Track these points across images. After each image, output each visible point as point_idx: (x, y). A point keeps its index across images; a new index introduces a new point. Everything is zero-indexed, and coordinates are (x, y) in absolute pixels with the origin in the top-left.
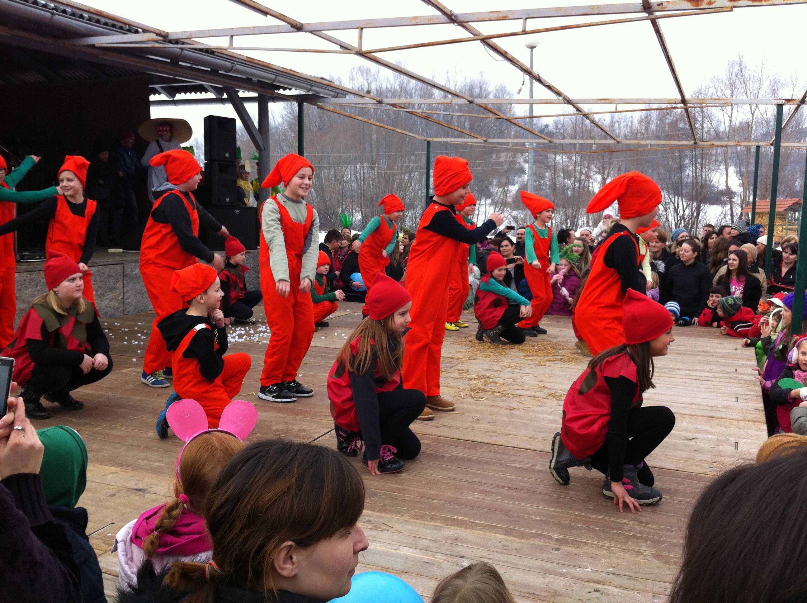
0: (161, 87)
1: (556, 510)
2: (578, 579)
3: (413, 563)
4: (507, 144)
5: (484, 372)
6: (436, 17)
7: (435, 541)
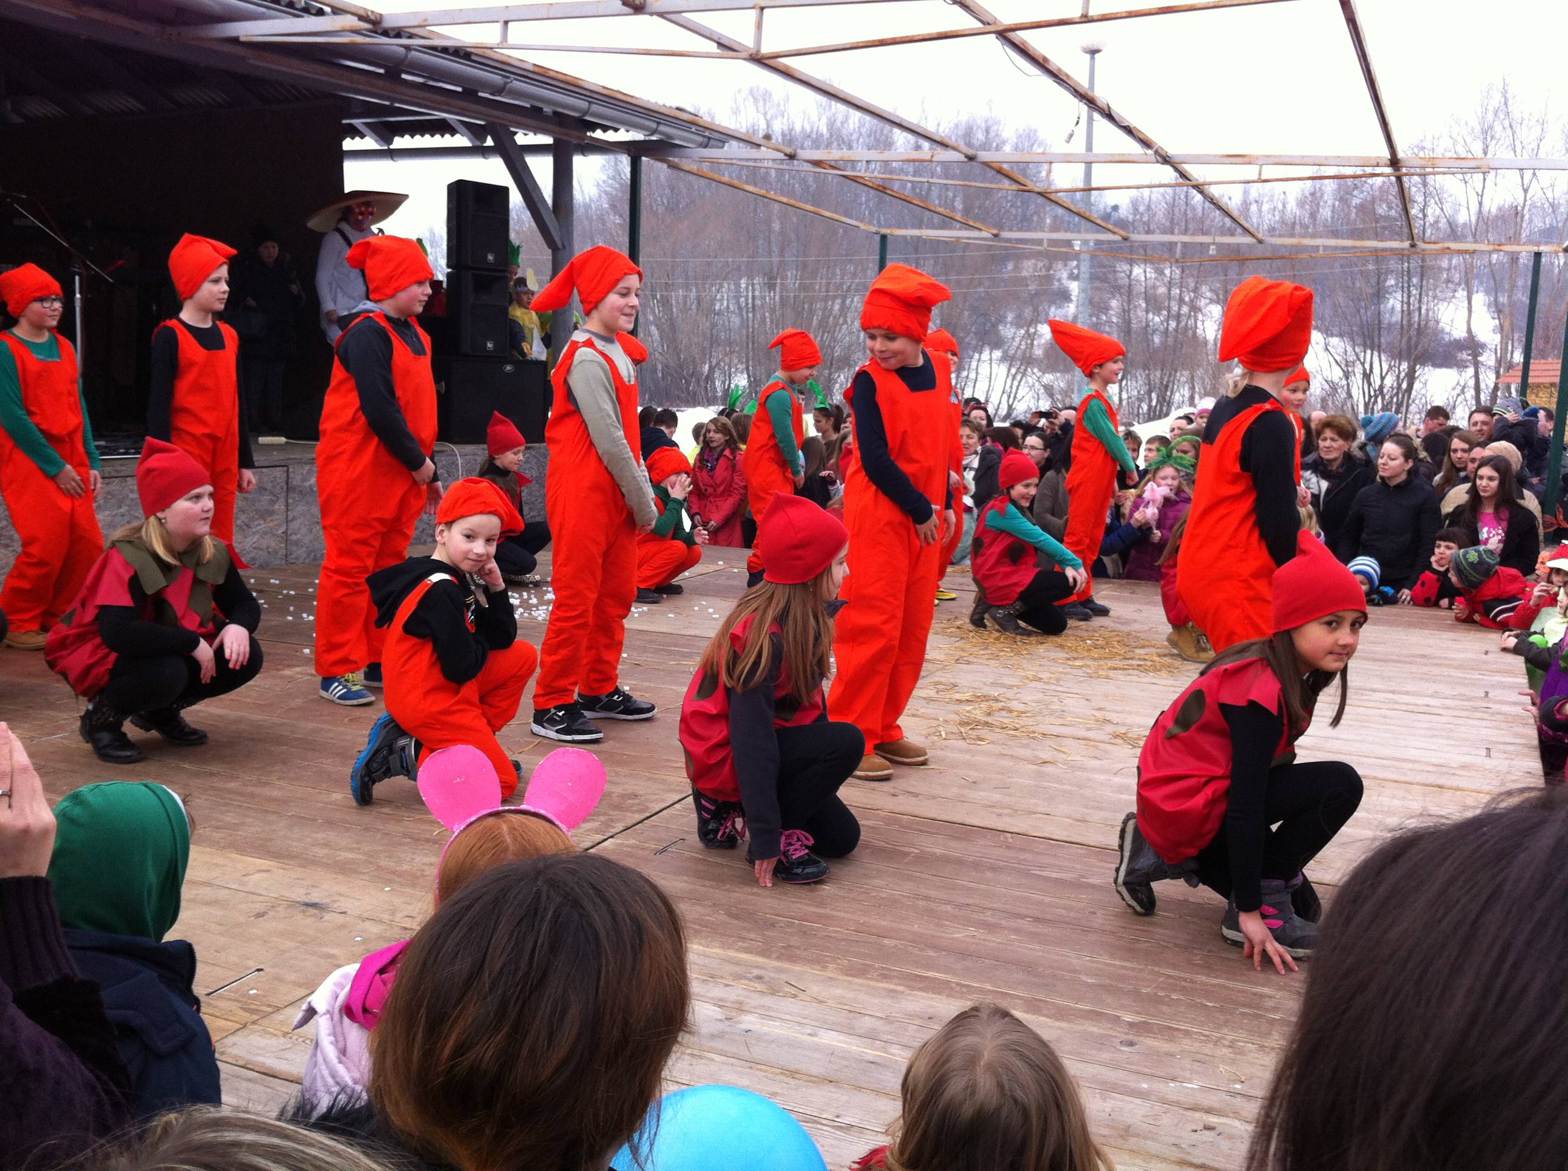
0: (365, 124)
1: (1128, 964)
2: (1171, 1103)
3: (844, 1062)
4: (1039, 242)
5: (987, 688)
7: (887, 1019)
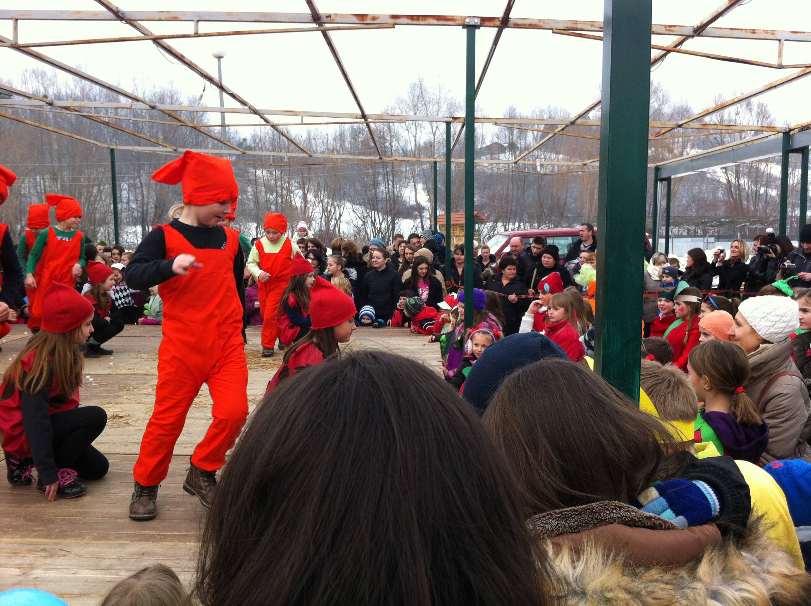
3: (93, 584)
6: (102, 13)
7: (119, 559)
